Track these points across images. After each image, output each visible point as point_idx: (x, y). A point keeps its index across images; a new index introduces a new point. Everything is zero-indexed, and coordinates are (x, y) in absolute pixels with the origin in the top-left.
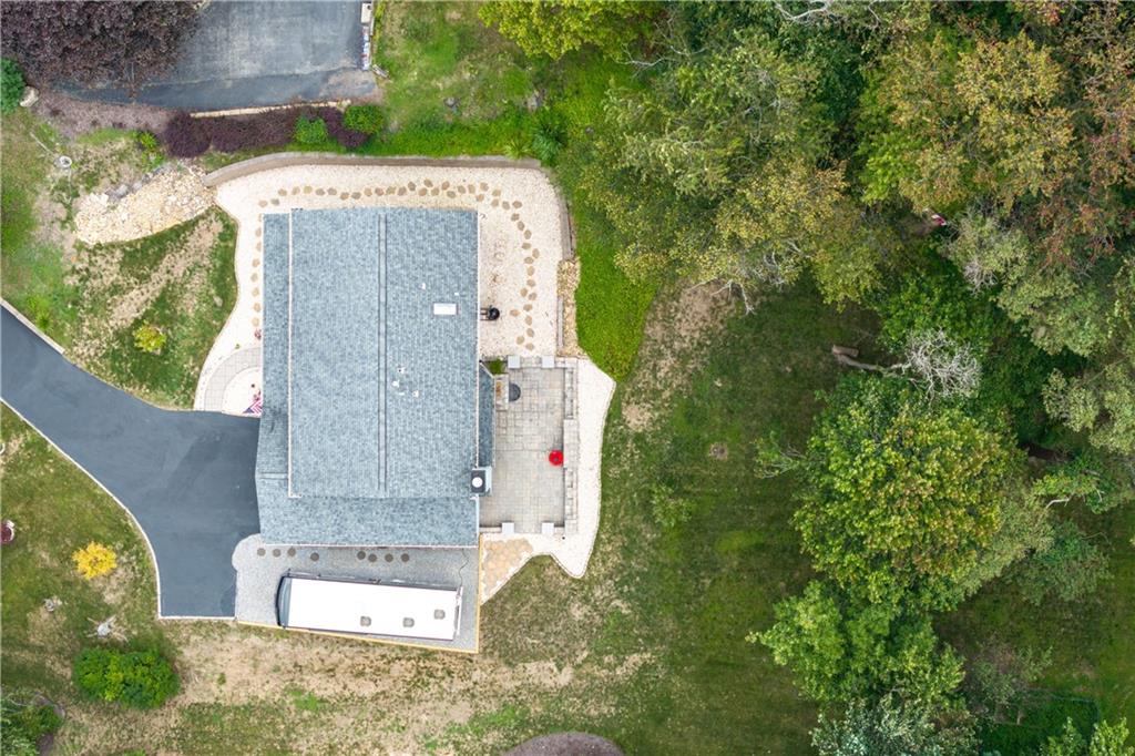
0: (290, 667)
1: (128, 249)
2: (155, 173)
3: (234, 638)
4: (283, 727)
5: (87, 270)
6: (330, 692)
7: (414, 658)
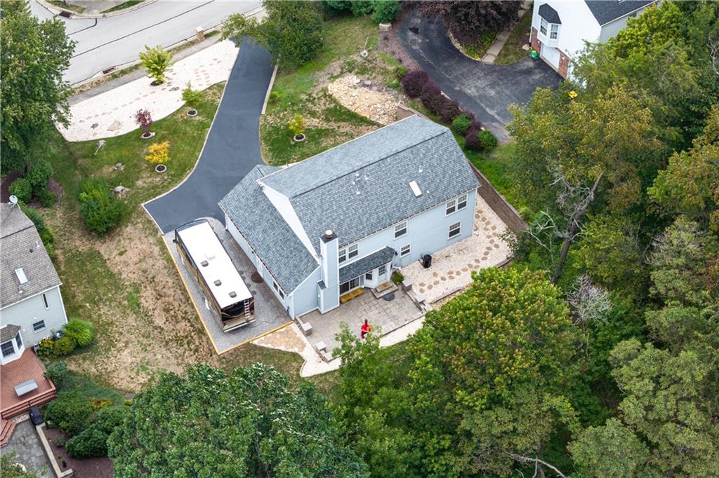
0: (150, 276)
1: (338, 107)
2: (386, 91)
3: (151, 240)
4: (110, 295)
5: (314, 99)
6: (146, 305)
7: (194, 328)
